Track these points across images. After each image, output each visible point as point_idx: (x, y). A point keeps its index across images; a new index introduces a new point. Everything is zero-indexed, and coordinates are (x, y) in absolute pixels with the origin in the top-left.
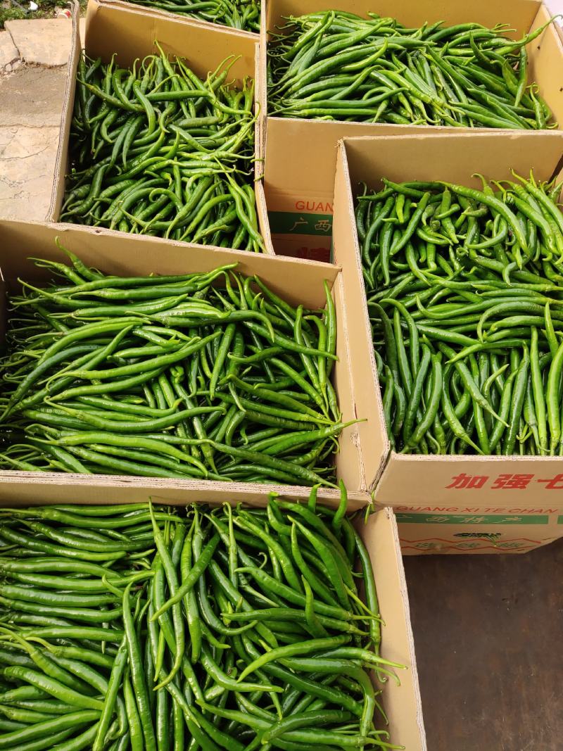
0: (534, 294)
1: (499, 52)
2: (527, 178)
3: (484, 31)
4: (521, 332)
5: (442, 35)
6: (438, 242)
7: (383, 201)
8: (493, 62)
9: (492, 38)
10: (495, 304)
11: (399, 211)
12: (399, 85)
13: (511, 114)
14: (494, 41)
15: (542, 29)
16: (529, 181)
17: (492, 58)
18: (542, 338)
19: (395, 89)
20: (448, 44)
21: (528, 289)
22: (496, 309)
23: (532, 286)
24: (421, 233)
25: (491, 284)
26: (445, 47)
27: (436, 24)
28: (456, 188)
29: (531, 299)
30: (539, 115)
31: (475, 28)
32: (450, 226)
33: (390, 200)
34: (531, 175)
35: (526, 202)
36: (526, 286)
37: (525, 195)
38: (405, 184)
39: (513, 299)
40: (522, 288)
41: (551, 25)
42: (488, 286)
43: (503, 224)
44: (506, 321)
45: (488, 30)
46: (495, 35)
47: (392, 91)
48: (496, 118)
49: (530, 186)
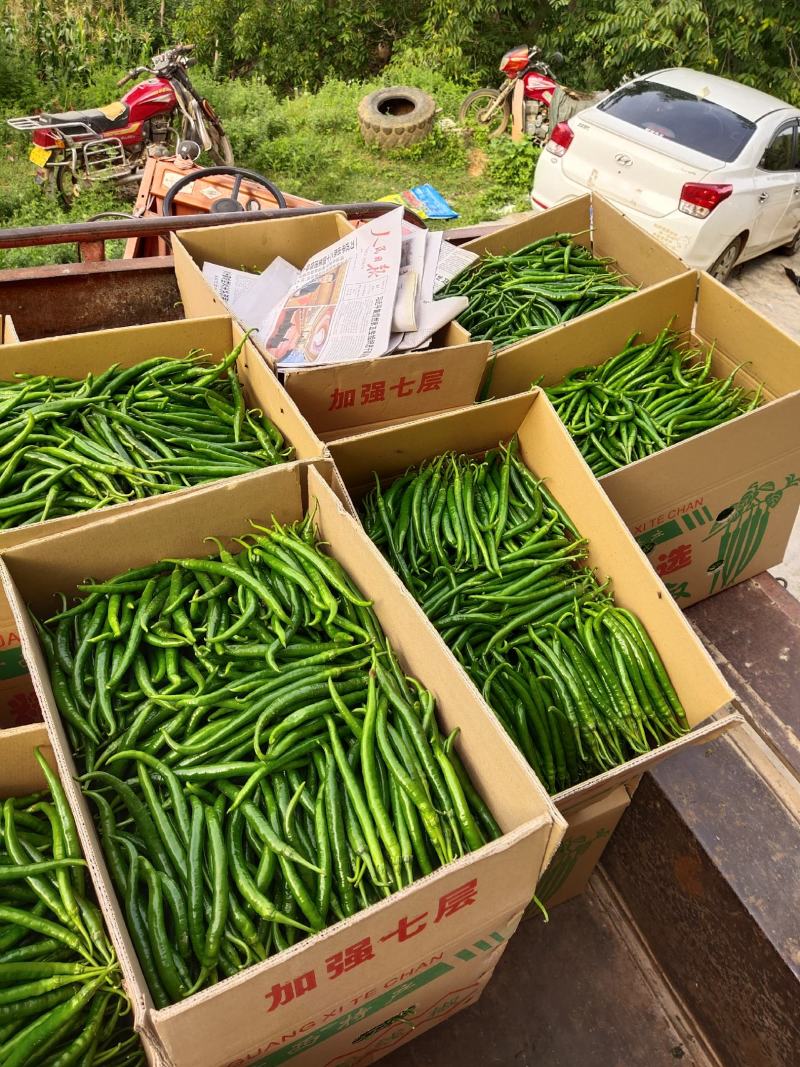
0: (316, 669)
1: (198, 384)
2: (269, 525)
3: (175, 363)
4: (313, 726)
5: (123, 379)
6: (175, 643)
7: (91, 610)
8: (194, 397)
9: (188, 368)
10: (268, 704)
11: (113, 620)
12: (68, 462)
13: (231, 454)
14: (190, 372)
15: (240, 348)
16: (273, 530)
17: (191, 393)
18: (340, 723)
19: (64, 467)
20: (133, 389)
21: (308, 665)
22: (269, 711)
23: (311, 660)
24: (152, 640)
25: (257, 678)
26: (130, 392)
27: (111, 369)
28: (186, 563)
29: (312, 679)
30: (266, 445)
31: (161, 362)
32: (183, 621)
33: (100, 607)
34: (274, 521)
35: (276, 556)
36: (304, 662)
37: (272, 548)
38: (115, 580)
39: (290, 687)
40: (300, 667)
41: (248, 342)
42: (253, 683)
43: (250, 596)
44: (287, 722)
45: (178, 361)
46: (190, 365)
47: (61, 471)
48: (213, 465)
49: (274, 535)
